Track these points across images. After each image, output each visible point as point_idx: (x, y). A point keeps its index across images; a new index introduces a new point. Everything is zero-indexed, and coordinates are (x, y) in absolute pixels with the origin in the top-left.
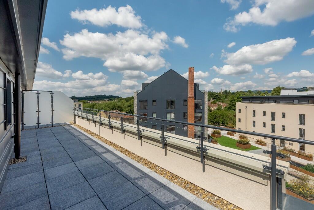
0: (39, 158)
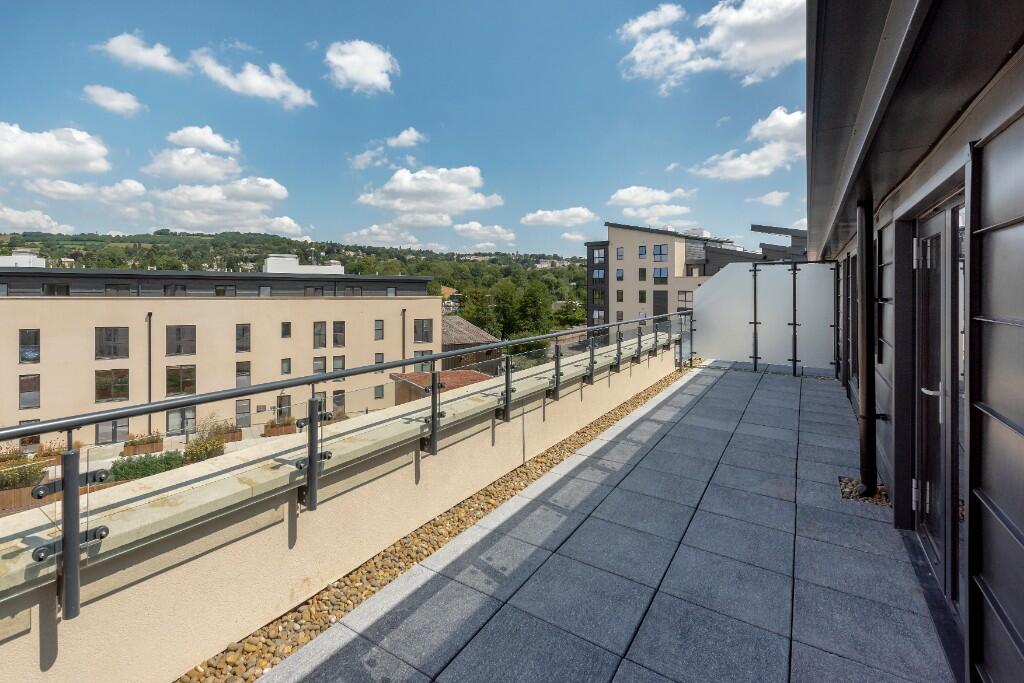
0: (802, 473)
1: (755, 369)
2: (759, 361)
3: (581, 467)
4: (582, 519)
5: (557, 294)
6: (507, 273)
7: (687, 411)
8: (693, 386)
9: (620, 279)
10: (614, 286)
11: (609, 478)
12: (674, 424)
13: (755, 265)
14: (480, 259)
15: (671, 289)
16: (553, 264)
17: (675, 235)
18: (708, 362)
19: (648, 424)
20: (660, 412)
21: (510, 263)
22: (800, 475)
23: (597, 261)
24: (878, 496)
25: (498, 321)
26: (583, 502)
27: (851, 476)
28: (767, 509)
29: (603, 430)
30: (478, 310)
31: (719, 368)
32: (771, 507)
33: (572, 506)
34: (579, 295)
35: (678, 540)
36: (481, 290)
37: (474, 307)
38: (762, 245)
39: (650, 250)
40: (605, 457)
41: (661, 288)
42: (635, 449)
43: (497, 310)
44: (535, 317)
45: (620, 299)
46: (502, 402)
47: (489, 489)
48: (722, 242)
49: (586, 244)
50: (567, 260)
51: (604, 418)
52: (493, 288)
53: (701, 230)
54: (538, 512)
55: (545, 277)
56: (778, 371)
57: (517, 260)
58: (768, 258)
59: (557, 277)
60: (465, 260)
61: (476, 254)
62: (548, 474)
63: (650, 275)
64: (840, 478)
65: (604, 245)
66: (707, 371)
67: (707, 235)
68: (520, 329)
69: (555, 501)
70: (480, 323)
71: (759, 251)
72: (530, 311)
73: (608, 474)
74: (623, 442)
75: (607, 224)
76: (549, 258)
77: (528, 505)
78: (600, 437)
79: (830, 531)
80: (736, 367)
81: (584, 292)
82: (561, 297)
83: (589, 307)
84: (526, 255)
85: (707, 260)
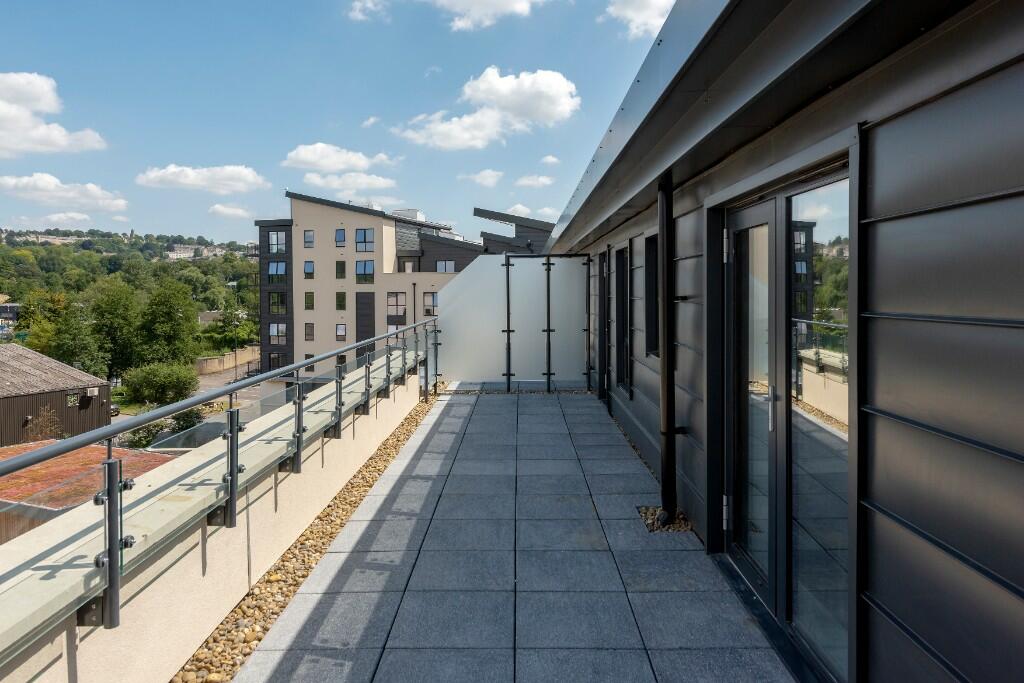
0: (602, 512)
1: (509, 389)
2: (513, 379)
3: (344, 572)
4: (376, 658)
5: (206, 300)
6: (113, 266)
7: (454, 455)
8: (446, 420)
9: (309, 275)
10: (300, 287)
11: (390, 580)
12: (444, 478)
13: (508, 258)
14: (57, 241)
15: (379, 289)
16: (197, 253)
17: (381, 215)
18: (453, 386)
19: (411, 483)
20: (421, 463)
21: (120, 250)
22: (602, 515)
23: (274, 250)
24: (677, 521)
25: (101, 348)
26: (367, 629)
27: (646, 504)
28: (588, 567)
29: (355, 505)
30: (59, 332)
31: (467, 392)
32: (590, 563)
33: (354, 641)
34: (242, 301)
35: (511, 645)
36: (62, 296)
37: (49, 326)
38: (483, 234)
39: (350, 237)
40: (374, 547)
41: (365, 288)
42: (410, 524)
43: (97, 329)
44: (170, 339)
45: (310, 305)
46: (222, 494)
47: (202, 657)
48: (438, 229)
49: (257, 223)
50: (221, 246)
51: (350, 486)
52: (88, 292)
53: (415, 211)
54: (302, 670)
55: (185, 272)
56: (532, 389)
57: (133, 245)
58: (490, 249)
59: (205, 273)
60: (26, 243)
61: (48, 233)
62: (297, 598)
63: (351, 271)
64: (638, 508)
65: (285, 226)
66: (456, 397)
67: (421, 218)
68: (143, 360)
69: (326, 641)
70: (64, 354)
71: (480, 241)
72: (161, 328)
73: (387, 574)
74: (389, 517)
75: (289, 194)
76: (190, 241)
77: (281, 664)
78: (354, 517)
79: (656, 577)
80: (486, 389)
81: (252, 297)
82: (212, 304)
83: (262, 319)
84: (147, 237)
85: (423, 252)
